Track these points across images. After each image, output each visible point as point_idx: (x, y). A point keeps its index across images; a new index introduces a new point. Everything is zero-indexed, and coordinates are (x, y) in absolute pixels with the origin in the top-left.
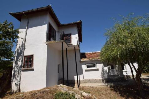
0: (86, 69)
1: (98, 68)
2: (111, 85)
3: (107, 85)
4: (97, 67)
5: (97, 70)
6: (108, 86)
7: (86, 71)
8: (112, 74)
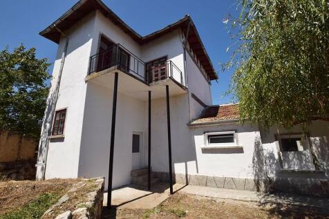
0: (203, 146)
1: (240, 145)
2: (279, 204)
3: (265, 203)
4: (237, 141)
5: (240, 150)
6: (268, 207)
7: (205, 151)
8: (296, 168)
